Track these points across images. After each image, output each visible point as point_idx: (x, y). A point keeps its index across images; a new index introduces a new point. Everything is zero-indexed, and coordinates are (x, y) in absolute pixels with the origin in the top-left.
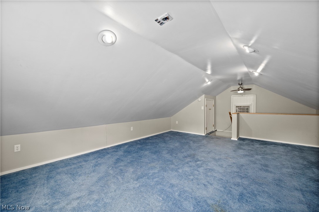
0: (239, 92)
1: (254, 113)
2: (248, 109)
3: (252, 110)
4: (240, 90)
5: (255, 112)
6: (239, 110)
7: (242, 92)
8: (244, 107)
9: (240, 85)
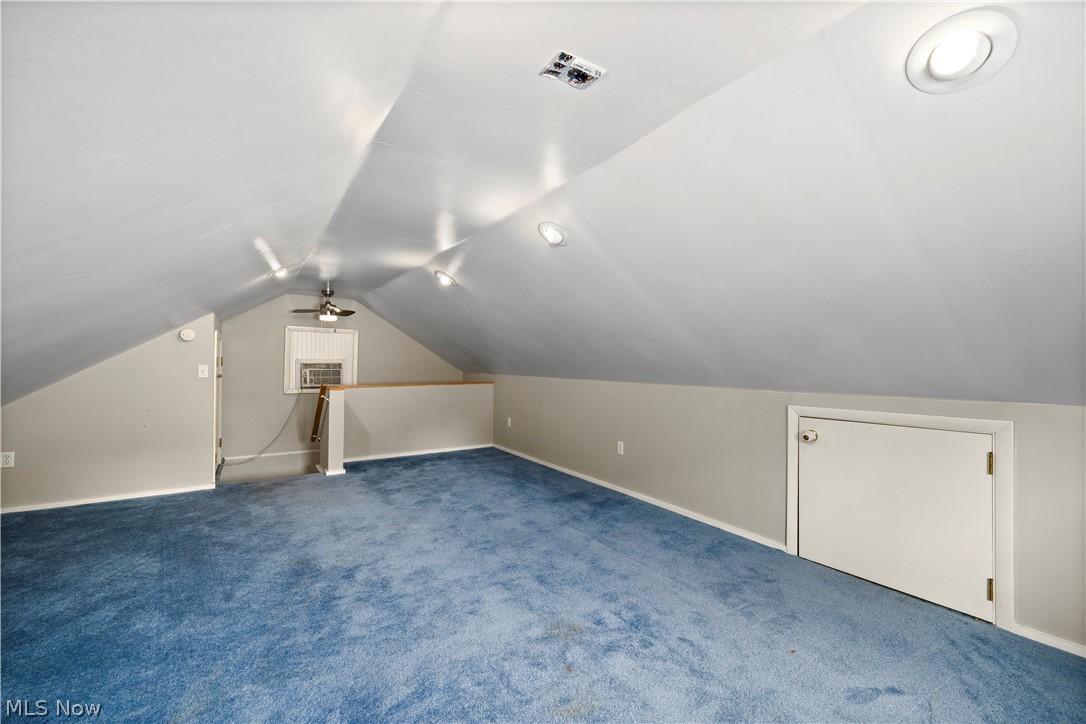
0: (323, 318)
1: (352, 386)
2: (338, 373)
3: (349, 375)
4: (329, 313)
5: (355, 382)
6: (312, 377)
7: (334, 318)
8: (328, 366)
9: (326, 295)
